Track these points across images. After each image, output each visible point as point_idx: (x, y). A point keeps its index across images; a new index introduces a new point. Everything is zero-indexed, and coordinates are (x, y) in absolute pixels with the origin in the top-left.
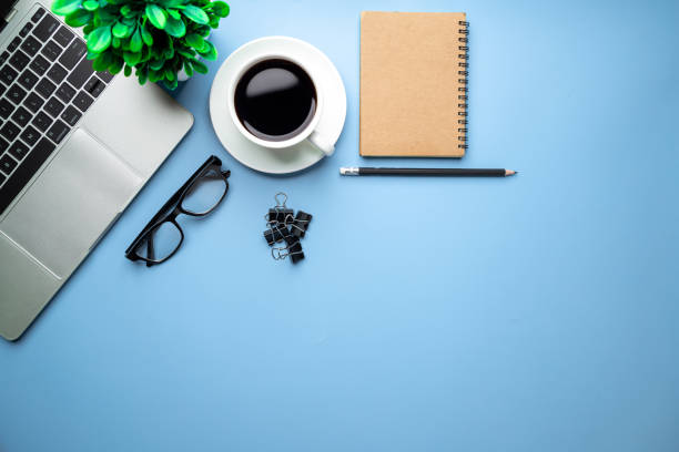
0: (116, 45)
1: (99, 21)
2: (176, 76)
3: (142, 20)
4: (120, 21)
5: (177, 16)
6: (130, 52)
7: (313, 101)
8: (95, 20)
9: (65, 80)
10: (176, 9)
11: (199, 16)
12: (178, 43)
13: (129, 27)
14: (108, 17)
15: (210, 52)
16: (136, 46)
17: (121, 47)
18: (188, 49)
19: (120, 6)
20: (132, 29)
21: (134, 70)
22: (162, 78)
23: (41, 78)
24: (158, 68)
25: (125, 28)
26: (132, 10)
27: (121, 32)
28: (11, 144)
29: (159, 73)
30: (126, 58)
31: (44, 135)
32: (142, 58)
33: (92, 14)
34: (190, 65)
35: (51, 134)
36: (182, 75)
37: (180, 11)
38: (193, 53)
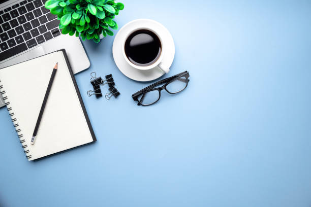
0: (73, 23)
1: (66, 11)
2: (99, 37)
3: (85, 11)
4: (75, 11)
5: (101, 9)
6: (79, 26)
7: (160, 48)
8: (64, 11)
9: (45, 24)
10: (100, 6)
11: (110, 9)
12: (101, 21)
13: (80, 14)
14: (70, 10)
15: (115, 26)
16: (82, 23)
17: (75, 23)
18: (104, 25)
19: (76, 5)
20: (81, 15)
21: (80, 34)
22: (93, 38)
23: (35, 18)
24: (91, 33)
25: (78, 15)
26: (81, 7)
27: (76, 16)
28: (10, 39)
29: (91, 35)
30: (77, 28)
31: (25, 42)
32: (85, 28)
33: (63, 8)
34: (105, 31)
35: (28, 43)
36: (102, 36)
37: (103, 7)
38: (107, 26)
